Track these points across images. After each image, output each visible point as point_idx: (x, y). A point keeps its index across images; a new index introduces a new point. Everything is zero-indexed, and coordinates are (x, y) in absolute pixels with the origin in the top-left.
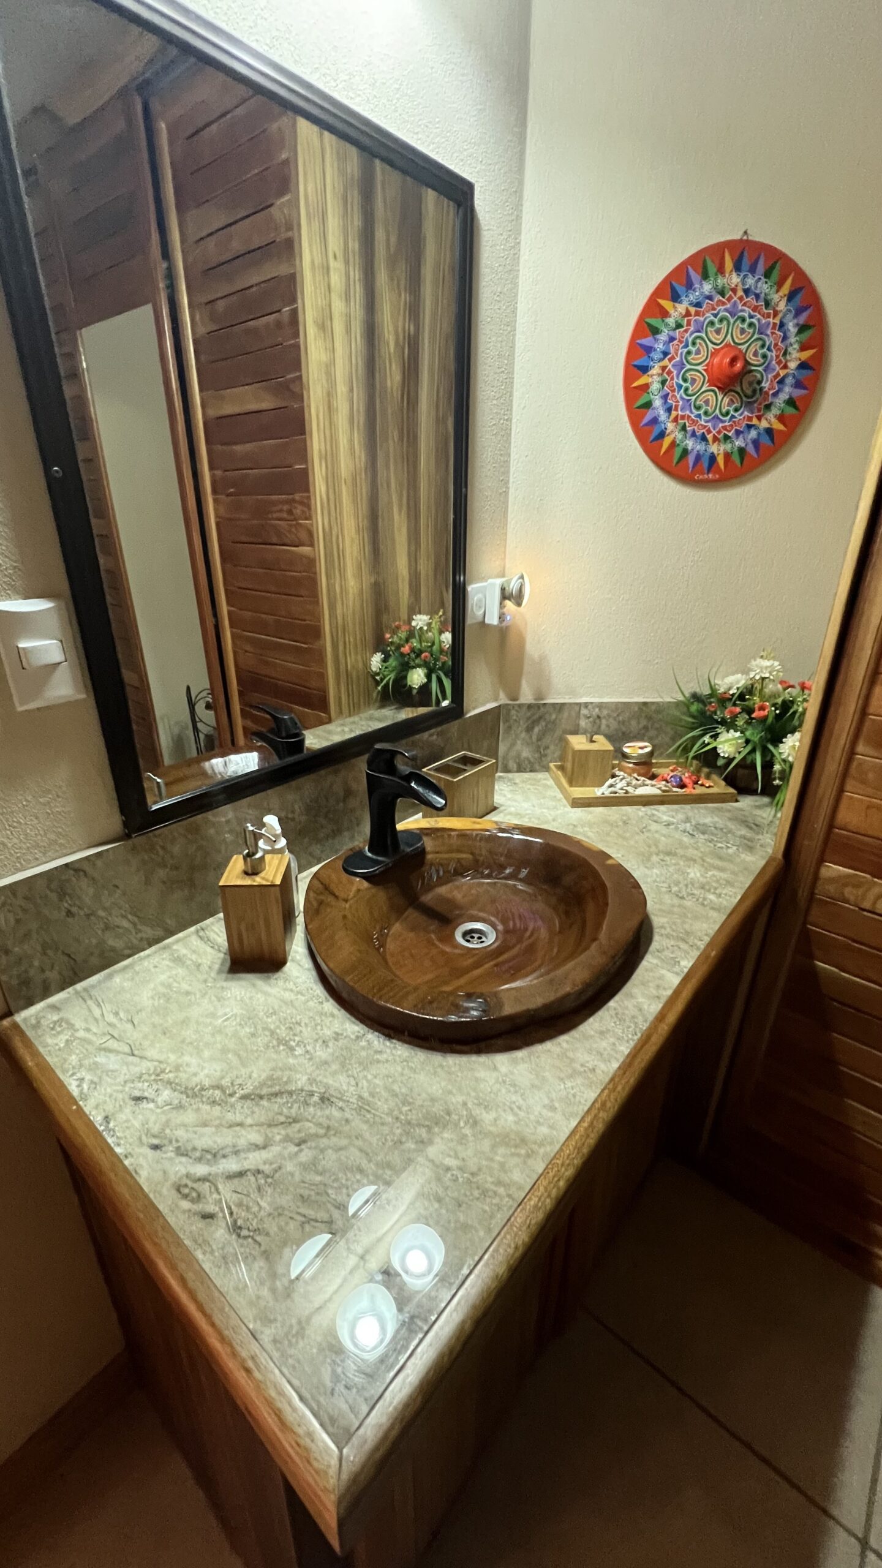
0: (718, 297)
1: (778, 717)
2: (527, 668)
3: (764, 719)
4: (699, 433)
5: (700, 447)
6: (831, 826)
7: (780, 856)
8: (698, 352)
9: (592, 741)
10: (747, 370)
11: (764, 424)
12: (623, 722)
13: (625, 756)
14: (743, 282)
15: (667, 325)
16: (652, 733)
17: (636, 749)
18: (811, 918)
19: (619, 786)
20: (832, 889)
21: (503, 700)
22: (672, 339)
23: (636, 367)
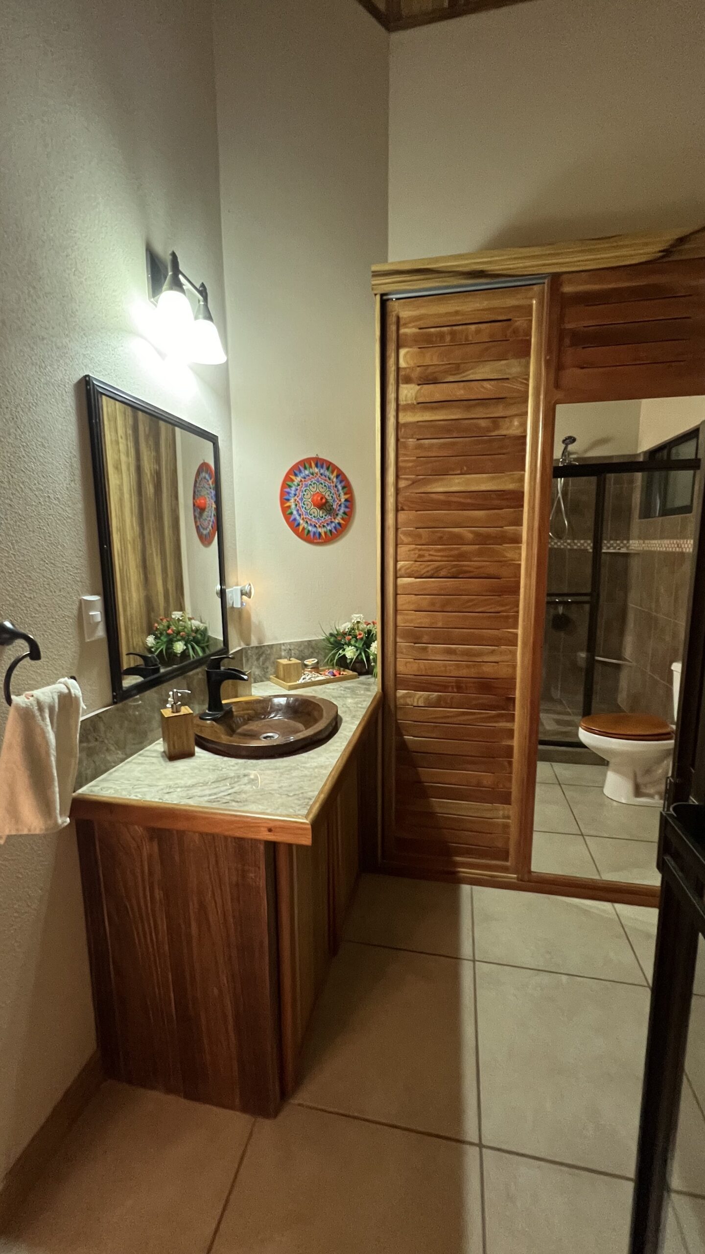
0: (311, 476)
1: (367, 638)
2: (253, 628)
3: (362, 639)
4: (313, 524)
5: (314, 529)
6: (396, 674)
7: (380, 691)
8: (307, 494)
9: (290, 660)
10: (327, 502)
11: (337, 521)
12: (301, 651)
13: (306, 666)
14: (320, 471)
15: (294, 485)
16: (315, 655)
17: (310, 662)
18: (398, 717)
19: (308, 678)
20: (402, 701)
21: (243, 646)
22: (297, 490)
23: (284, 498)
